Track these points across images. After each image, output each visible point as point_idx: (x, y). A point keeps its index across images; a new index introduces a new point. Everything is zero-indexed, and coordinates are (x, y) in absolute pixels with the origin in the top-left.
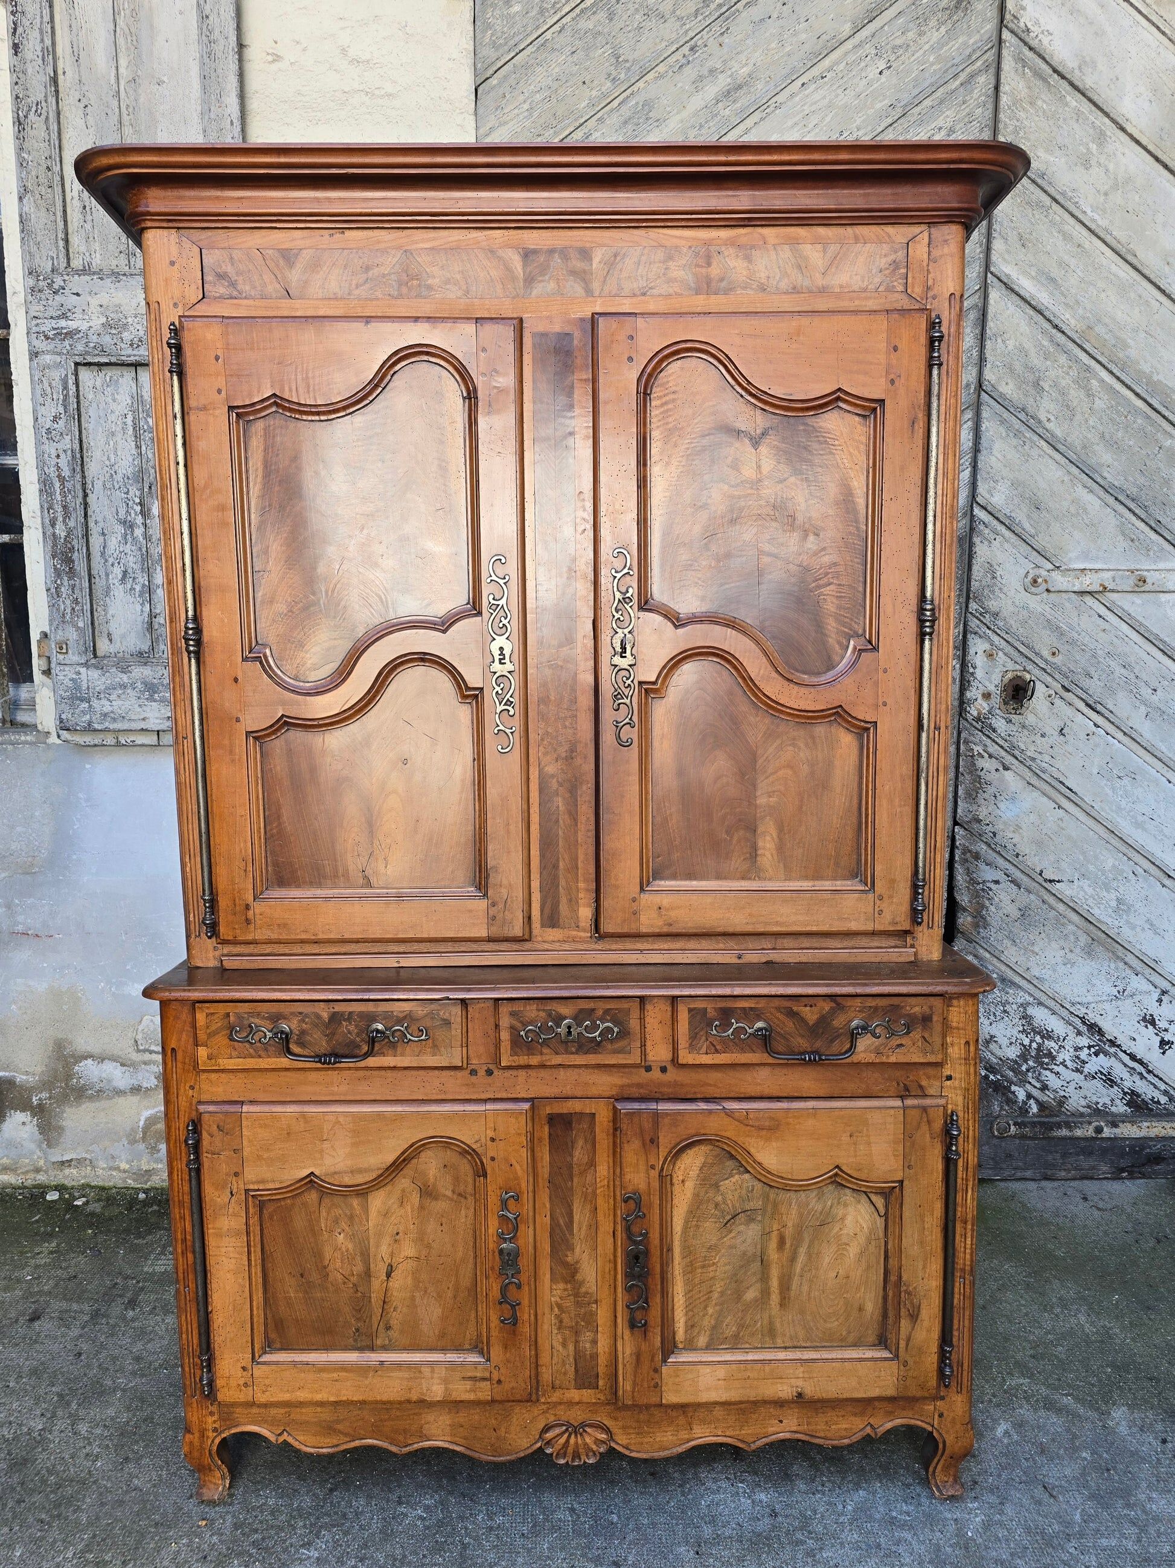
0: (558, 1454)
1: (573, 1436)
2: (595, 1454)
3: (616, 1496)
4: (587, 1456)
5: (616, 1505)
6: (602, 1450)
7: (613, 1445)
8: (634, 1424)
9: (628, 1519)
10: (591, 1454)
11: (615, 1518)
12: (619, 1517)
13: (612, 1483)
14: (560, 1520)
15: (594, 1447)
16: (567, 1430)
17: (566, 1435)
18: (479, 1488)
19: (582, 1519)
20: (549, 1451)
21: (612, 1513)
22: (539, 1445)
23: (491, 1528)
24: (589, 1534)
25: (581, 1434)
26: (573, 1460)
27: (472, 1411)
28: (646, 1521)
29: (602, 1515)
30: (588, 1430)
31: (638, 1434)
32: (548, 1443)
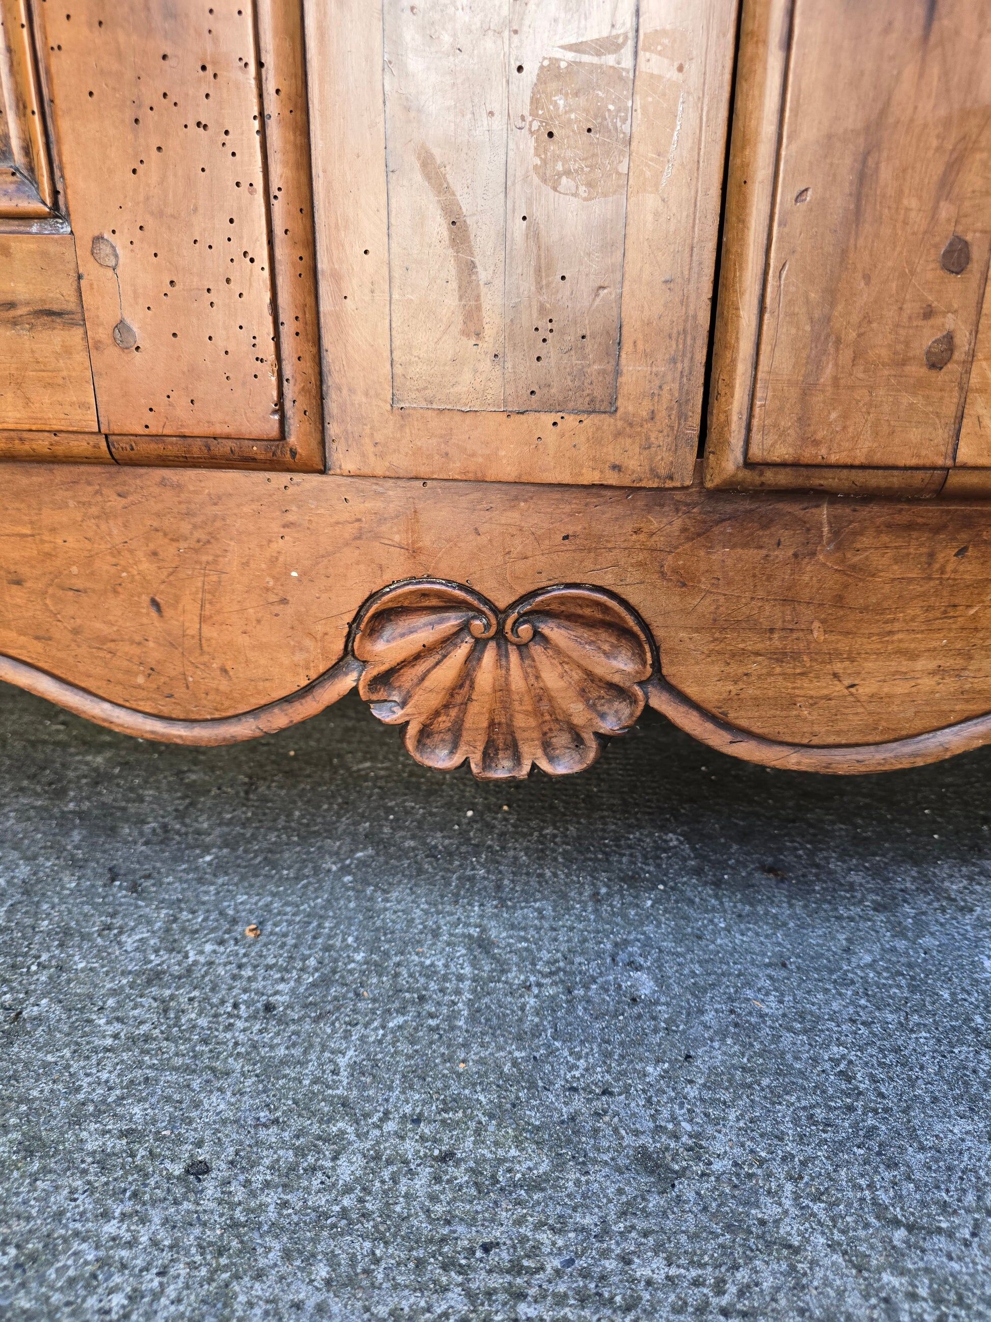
0: (425, 733)
1: (489, 656)
2: (578, 741)
3: (648, 917)
4: (547, 746)
5: (647, 944)
6: (609, 726)
7: (660, 702)
8: (772, 613)
9: (698, 991)
10: (562, 739)
11: (646, 985)
12: (661, 981)
13: (632, 880)
14: (429, 972)
15: (578, 712)
16: (464, 628)
17: (461, 652)
18: (176, 859)
19: (515, 977)
20: (387, 715)
21: (632, 965)
22: (346, 683)
23: (156, 977)
24: (536, 1032)
25: (522, 648)
26: (488, 758)
27: (49, 516)
28: (770, 1006)
29: (593, 969)
30: (550, 629)
31: (780, 657)
32: (385, 679)
